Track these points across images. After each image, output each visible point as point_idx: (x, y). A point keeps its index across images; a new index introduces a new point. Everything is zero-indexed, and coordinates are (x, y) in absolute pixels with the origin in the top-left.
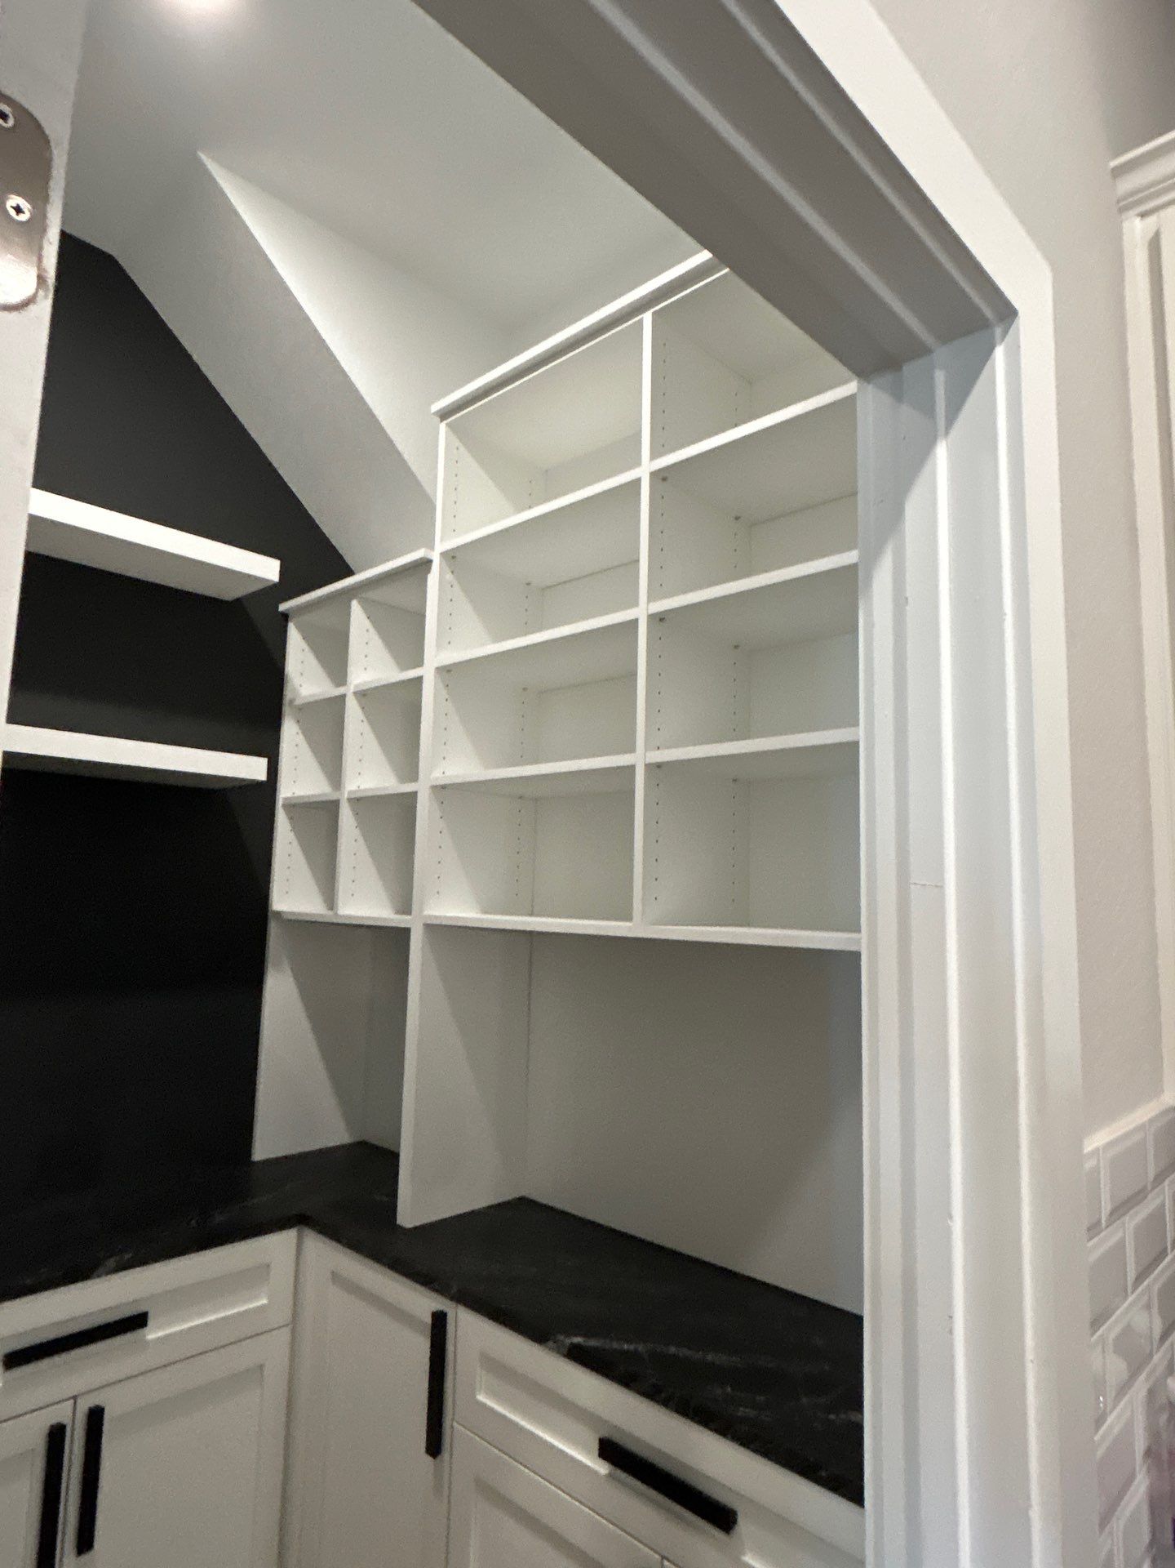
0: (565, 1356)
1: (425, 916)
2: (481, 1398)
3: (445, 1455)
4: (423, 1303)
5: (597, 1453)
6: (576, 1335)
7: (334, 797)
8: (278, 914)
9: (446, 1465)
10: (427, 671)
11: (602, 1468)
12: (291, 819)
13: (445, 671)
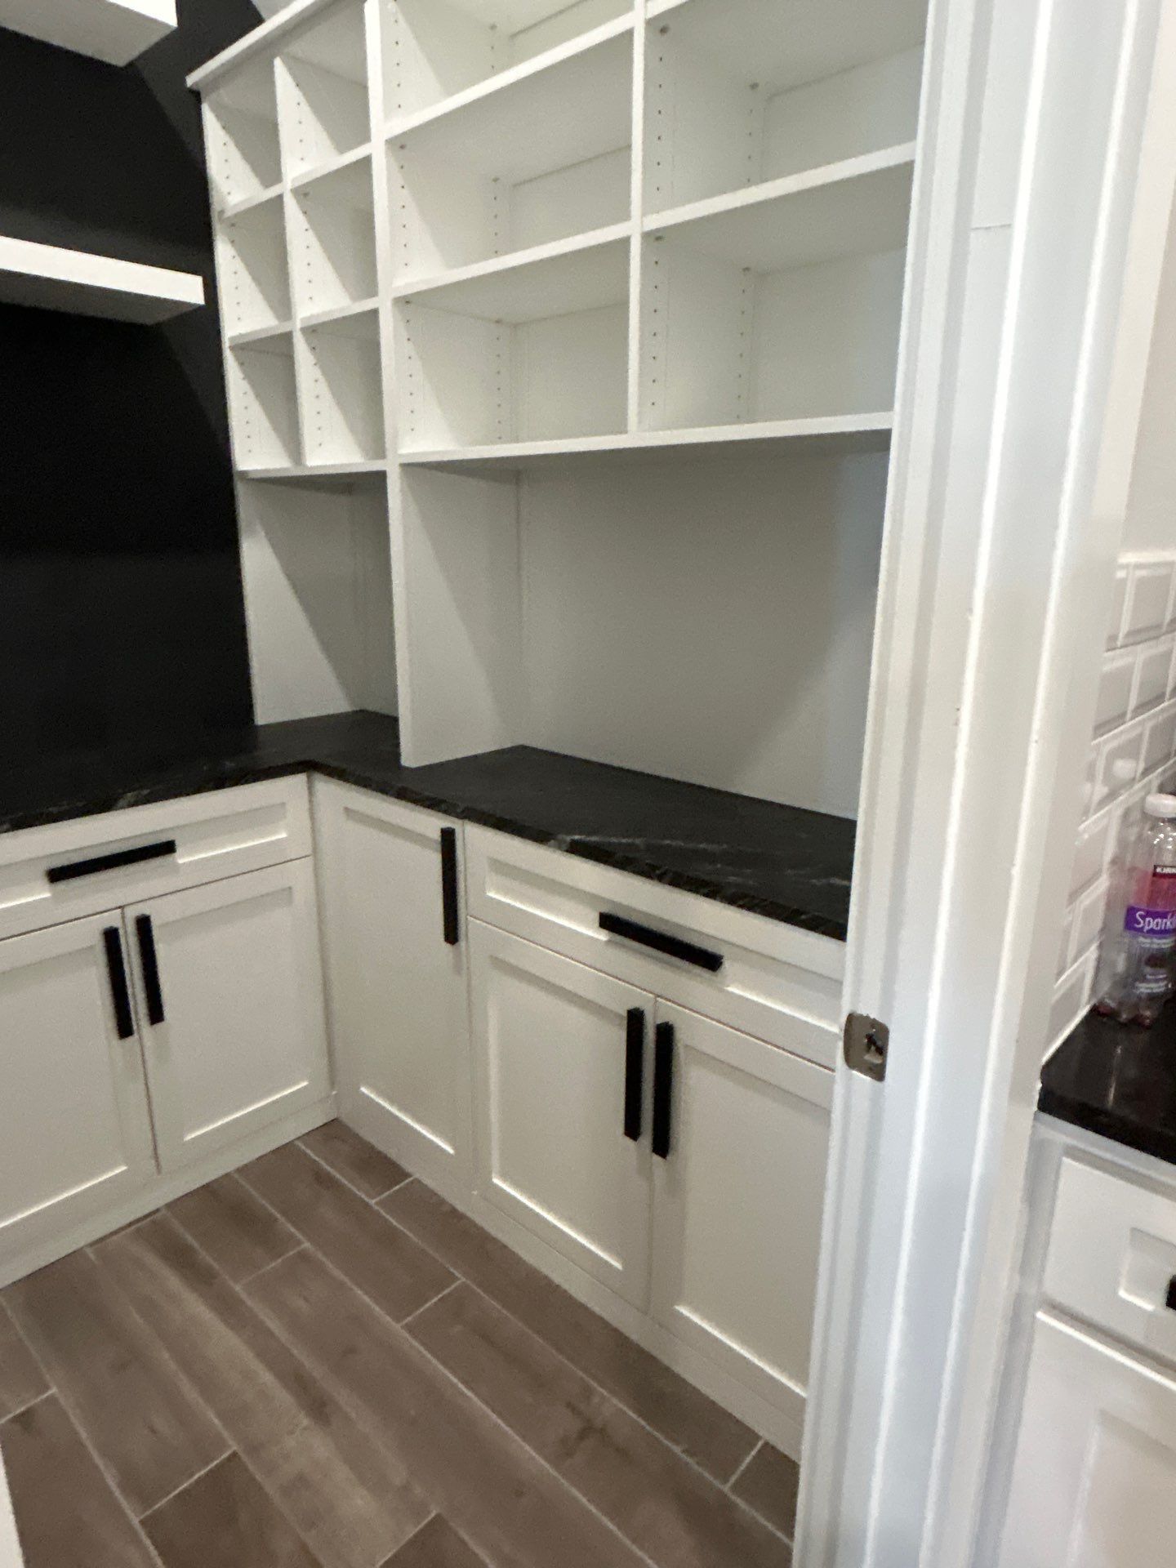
0: (567, 851)
1: (400, 455)
2: (492, 894)
3: (462, 943)
4: (431, 824)
5: (597, 924)
6: (575, 834)
7: (284, 328)
8: (244, 474)
9: (463, 949)
10: (376, 149)
11: (603, 936)
12: (241, 364)
13: (399, 144)
